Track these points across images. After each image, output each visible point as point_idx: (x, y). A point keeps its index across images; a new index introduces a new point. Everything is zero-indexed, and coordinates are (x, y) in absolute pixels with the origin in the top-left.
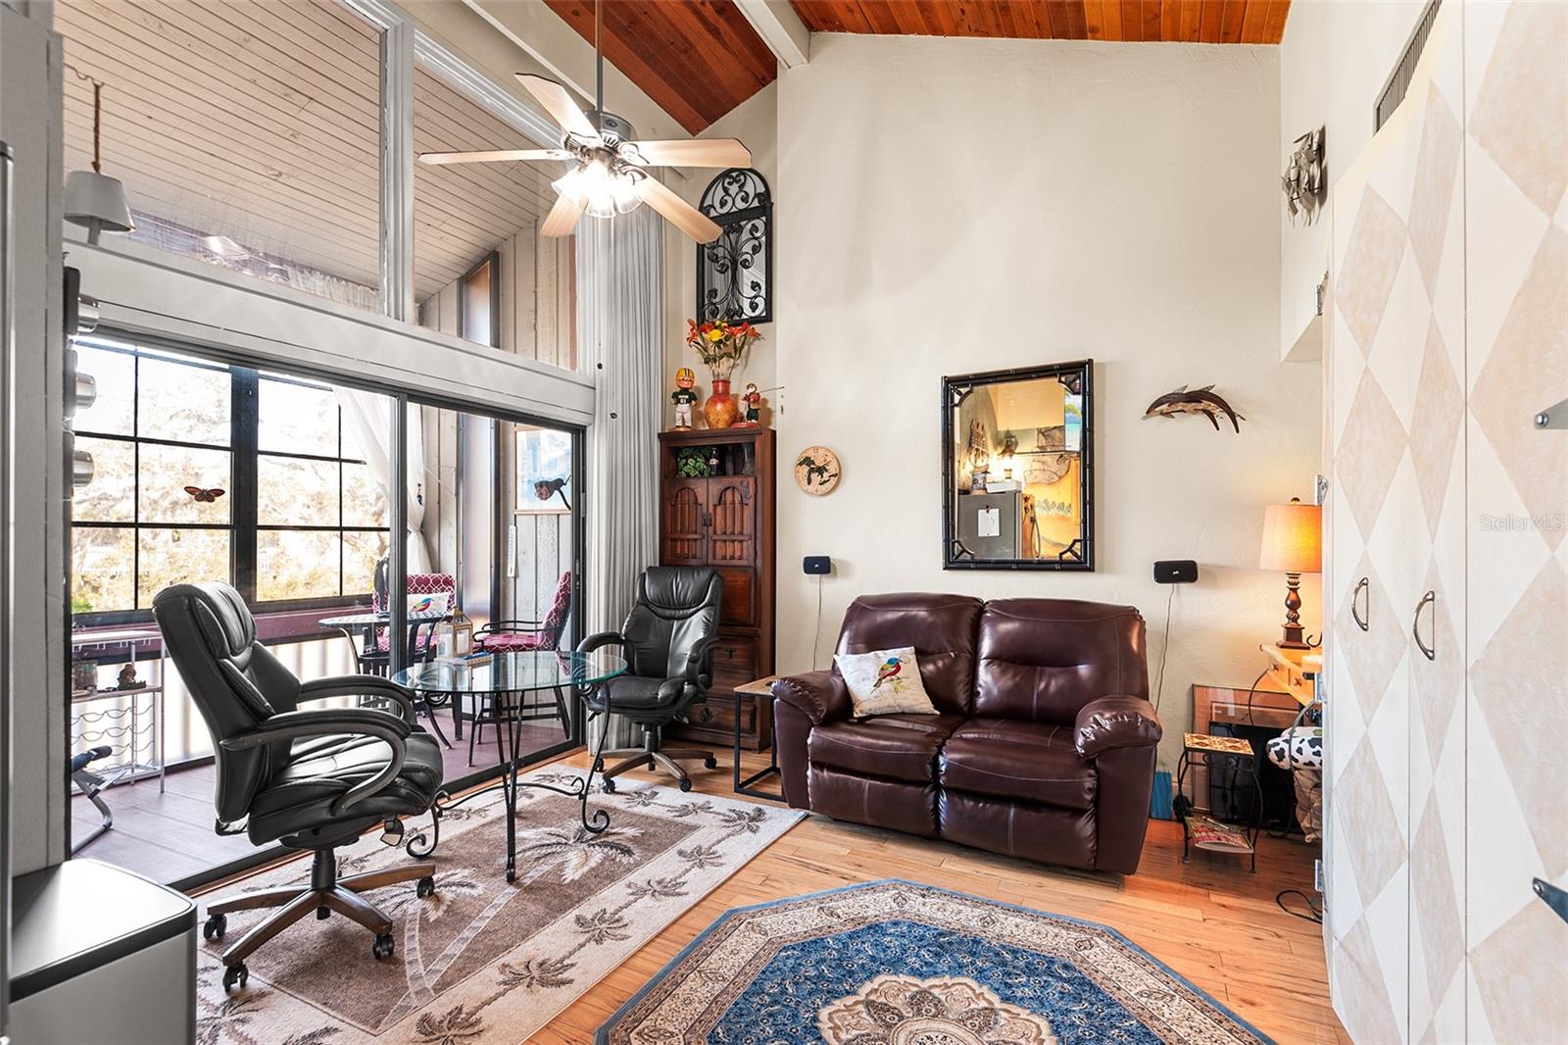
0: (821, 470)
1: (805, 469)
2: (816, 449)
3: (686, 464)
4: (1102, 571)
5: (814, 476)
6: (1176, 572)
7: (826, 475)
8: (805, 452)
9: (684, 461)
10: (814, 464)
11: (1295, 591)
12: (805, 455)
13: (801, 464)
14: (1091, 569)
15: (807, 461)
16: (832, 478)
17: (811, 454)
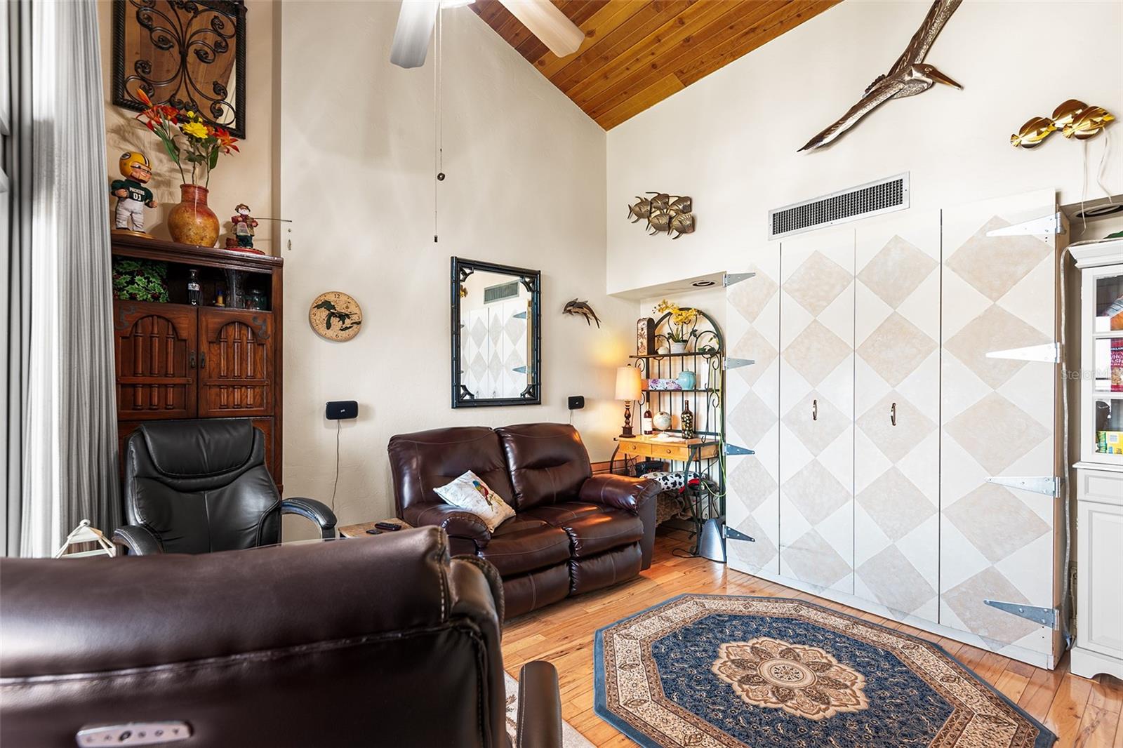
0: (343, 317)
1: (324, 313)
2: (338, 294)
3: (132, 282)
4: (546, 405)
5: (334, 321)
6: (576, 403)
7: (348, 322)
8: (324, 295)
9: (128, 278)
10: (334, 308)
11: (628, 409)
12: (323, 299)
13: (318, 307)
14: (540, 403)
15: (327, 305)
16: (355, 326)
17: (331, 298)
